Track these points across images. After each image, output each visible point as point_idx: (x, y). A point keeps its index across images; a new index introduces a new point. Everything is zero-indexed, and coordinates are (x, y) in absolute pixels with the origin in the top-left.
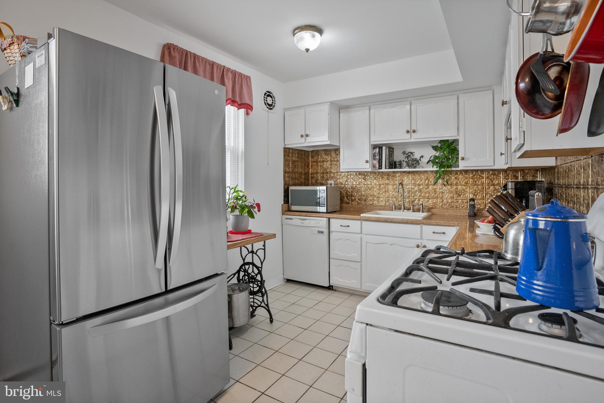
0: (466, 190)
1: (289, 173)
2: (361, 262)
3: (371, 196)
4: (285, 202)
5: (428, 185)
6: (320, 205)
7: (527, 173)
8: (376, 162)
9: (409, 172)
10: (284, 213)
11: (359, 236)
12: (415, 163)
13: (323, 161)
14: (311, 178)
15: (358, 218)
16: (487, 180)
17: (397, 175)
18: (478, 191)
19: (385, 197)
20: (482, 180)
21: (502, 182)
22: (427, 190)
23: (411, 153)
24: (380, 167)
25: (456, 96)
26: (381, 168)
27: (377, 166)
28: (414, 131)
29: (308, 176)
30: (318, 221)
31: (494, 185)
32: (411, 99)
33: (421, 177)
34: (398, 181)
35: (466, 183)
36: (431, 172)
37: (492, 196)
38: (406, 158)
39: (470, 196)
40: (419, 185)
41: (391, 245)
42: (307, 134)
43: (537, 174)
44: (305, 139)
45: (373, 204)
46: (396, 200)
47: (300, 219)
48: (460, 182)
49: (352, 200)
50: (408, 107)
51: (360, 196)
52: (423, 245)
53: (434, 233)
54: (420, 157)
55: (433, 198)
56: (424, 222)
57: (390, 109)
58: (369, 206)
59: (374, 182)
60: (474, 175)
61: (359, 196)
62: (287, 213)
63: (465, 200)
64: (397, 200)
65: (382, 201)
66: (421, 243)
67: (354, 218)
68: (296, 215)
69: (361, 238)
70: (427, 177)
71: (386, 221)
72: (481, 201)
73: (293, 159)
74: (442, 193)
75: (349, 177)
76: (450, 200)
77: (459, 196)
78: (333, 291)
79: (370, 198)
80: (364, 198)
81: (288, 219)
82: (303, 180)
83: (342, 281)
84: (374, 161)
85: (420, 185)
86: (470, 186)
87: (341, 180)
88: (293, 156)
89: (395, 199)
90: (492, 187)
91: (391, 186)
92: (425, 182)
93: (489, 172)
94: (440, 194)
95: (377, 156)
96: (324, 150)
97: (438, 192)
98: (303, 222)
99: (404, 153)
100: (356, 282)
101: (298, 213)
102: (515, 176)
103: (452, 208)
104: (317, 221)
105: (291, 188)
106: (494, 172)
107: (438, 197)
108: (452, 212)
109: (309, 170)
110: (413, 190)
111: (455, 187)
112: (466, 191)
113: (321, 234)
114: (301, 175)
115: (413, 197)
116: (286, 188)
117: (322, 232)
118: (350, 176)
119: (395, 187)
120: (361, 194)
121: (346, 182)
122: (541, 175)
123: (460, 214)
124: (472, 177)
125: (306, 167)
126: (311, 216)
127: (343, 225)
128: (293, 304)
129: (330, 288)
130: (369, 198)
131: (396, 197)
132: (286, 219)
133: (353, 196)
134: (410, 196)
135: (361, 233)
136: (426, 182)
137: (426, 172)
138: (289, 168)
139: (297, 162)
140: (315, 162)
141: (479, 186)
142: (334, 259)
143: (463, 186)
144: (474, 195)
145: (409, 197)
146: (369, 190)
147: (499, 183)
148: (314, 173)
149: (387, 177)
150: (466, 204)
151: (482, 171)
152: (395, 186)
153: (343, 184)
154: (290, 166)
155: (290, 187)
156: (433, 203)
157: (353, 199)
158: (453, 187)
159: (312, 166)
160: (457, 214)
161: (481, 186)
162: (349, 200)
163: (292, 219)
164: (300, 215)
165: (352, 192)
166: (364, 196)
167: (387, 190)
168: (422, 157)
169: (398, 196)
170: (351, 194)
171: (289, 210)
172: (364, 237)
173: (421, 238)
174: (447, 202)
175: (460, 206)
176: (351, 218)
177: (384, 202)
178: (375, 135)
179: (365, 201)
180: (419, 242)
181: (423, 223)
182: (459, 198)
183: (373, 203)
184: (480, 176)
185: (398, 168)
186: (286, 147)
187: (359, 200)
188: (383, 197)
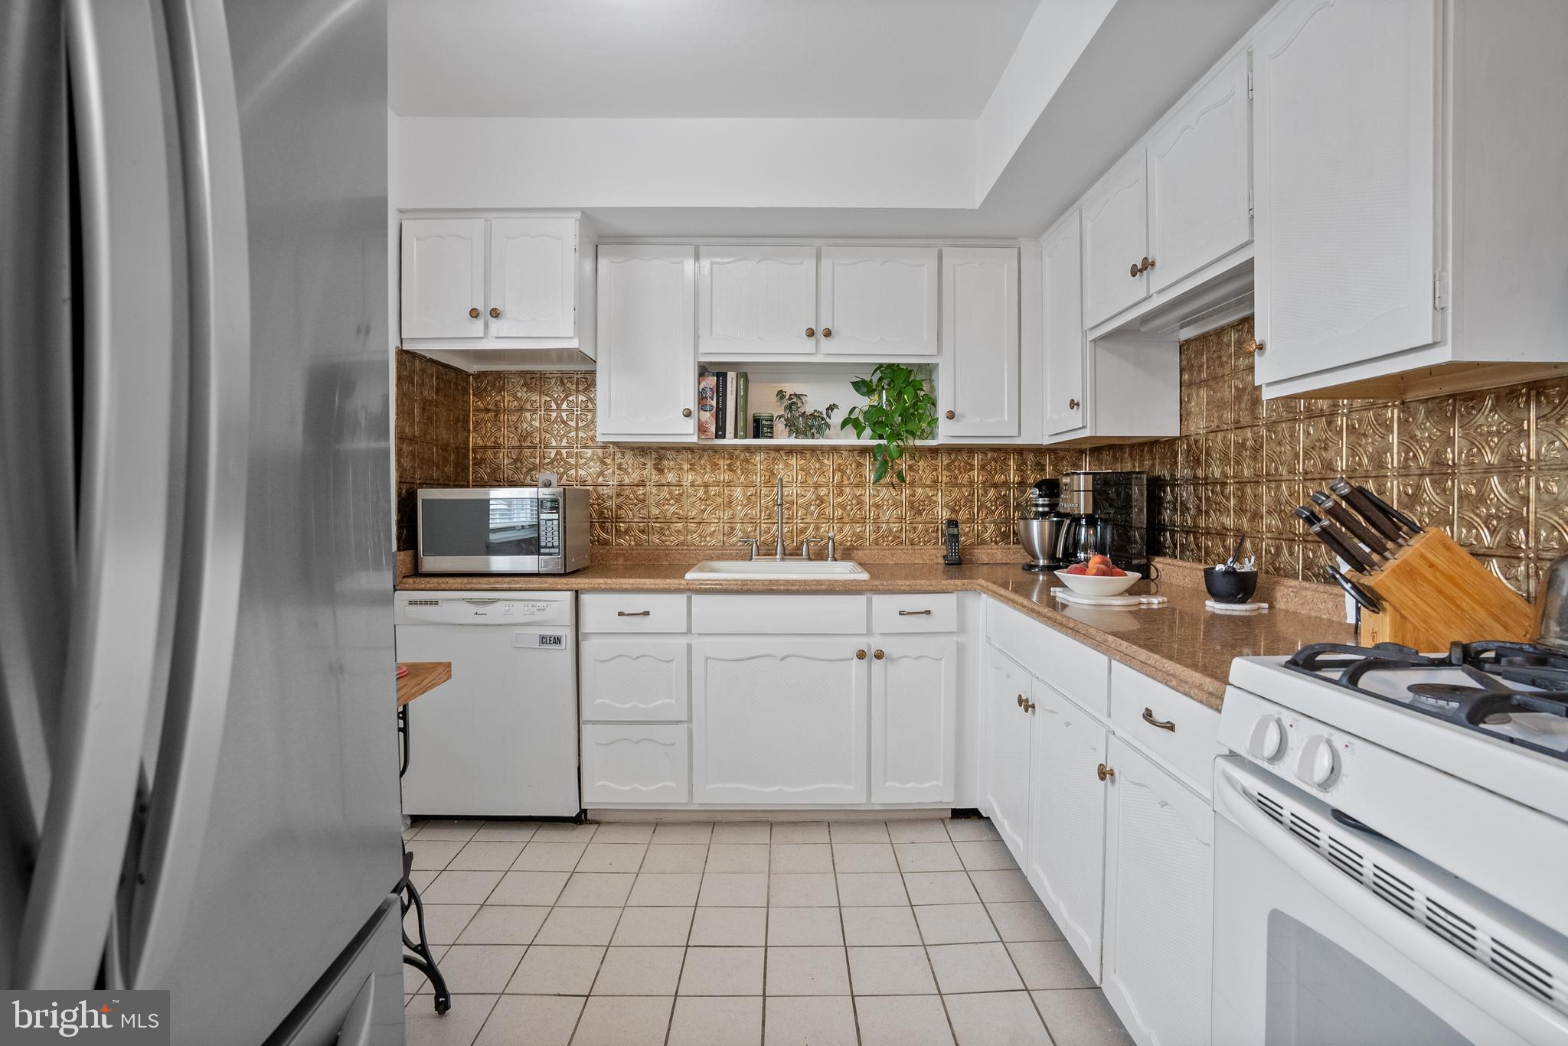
0: (934, 498)
1: (412, 440)
2: (690, 720)
3: (679, 518)
4: (401, 542)
5: (840, 486)
6: (542, 551)
7: (1063, 458)
8: (707, 417)
9: (791, 451)
10: (401, 582)
11: (683, 641)
12: (815, 423)
13: (521, 409)
14: (473, 464)
15: (680, 584)
16: (981, 472)
17: (758, 459)
18: (962, 502)
19: (722, 521)
20: (971, 473)
21: (1014, 479)
22: (840, 499)
23: (799, 396)
24: (720, 432)
25: (935, 251)
26: (723, 436)
27: (713, 429)
28: (828, 334)
29: (466, 457)
30: (541, 604)
31: (995, 486)
32: (818, 242)
33: (822, 464)
34: (759, 475)
35: (936, 481)
36: (849, 451)
37: (993, 512)
38: (786, 408)
39: (944, 514)
40: (817, 486)
41: (782, 659)
42: (494, 310)
43: (1081, 459)
44: (486, 326)
45: (682, 544)
46: (755, 529)
47: (471, 601)
48: (921, 479)
49: (619, 533)
50: (811, 263)
51: (645, 520)
52: (873, 652)
53: (901, 613)
54: (827, 409)
55: (853, 521)
56: (877, 586)
57: (759, 262)
58: (676, 550)
59: (690, 477)
60: (953, 461)
61: (641, 520)
62: (414, 583)
63: (932, 525)
64: (758, 528)
65: (712, 534)
66: (869, 646)
67: (667, 586)
68: (453, 587)
69: (689, 647)
70: (840, 465)
71: (770, 589)
72: (968, 525)
73: (425, 393)
74: (878, 506)
75: (608, 461)
76: (896, 525)
77: (917, 515)
78: (594, 827)
79: (677, 525)
80: (658, 525)
81: (421, 603)
82: (449, 470)
83: (627, 788)
84: (702, 412)
85: (820, 486)
86: (943, 488)
87: (581, 472)
88: (423, 383)
89: (751, 525)
90: (992, 492)
91: (739, 489)
92: (833, 478)
93: (986, 454)
94: (873, 509)
95: (713, 400)
96: (522, 374)
97: (868, 506)
98: (481, 609)
99: (781, 394)
100: (673, 785)
101: (459, 580)
102: (1038, 464)
103: (901, 547)
104: (535, 603)
105: (424, 494)
106: (995, 455)
107: (868, 517)
108: (903, 556)
109: (468, 437)
110: (801, 501)
111: (907, 492)
112: (935, 502)
113: (554, 647)
114: (447, 451)
115: (803, 519)
116: (403, 495)
117: (557, 640)
118: (614, 459)
119: (749, 493)
120: (646, 513)
121: (598, 477)
122: (1090, 462)
123: (923, 560)
124: (949, 465)
125: (460, 425)
126: (510, 590)
127: (626, 612)
128: (482, 905)
129: (581, 819)
130: (672, 526)
131: (754, 521)
132: (411, 603)
133: (622, 520)
134: (793, 516)
135: (689, 631)
136: (836, 477)
137: (835, 449)
138: (412, 425)
139: (436, 406)
140: (487, 410)
141: (964, 489)
142: (594, 722)
143: (927, 489)
144: (953, 510)
145: (791, 521)
146: (672, 502)
147: (1007, 482)
148: (485, 448)
149: (728, 462)
150: (934, 534)
151: (971, 450)
152: (752, 489)
153: (590, 482)
154: (417, 419)
155: (419, 490)
156: (854, 534)
157: (622, 529)
158: (904, 490)
159: (477, 423)
160: (916, 561)
161: (969, 489)
162: (607, 533)
163: (436, 603)
164: (469, 587)
165: (619, 507)
166: (659, 520)
167: (727, 500)
168: (831, 408)
169: (760, 518)
170: (616, 515)
171: (416, 572)
172: (696, 642)
173: (869, 632)
174: (890, 531)
175: (920, 539)
176: (657, 587)
177: (721, 537)
178: (711, 335)
179: (661, 532)
180: (861, 643)
181: (874, 588)
182: (919, 519)
183: (685, 539)
184: (966, 463)
185: (767, 437)
186: (406, 347)
187: (643, 532)
188: (716, 521)
